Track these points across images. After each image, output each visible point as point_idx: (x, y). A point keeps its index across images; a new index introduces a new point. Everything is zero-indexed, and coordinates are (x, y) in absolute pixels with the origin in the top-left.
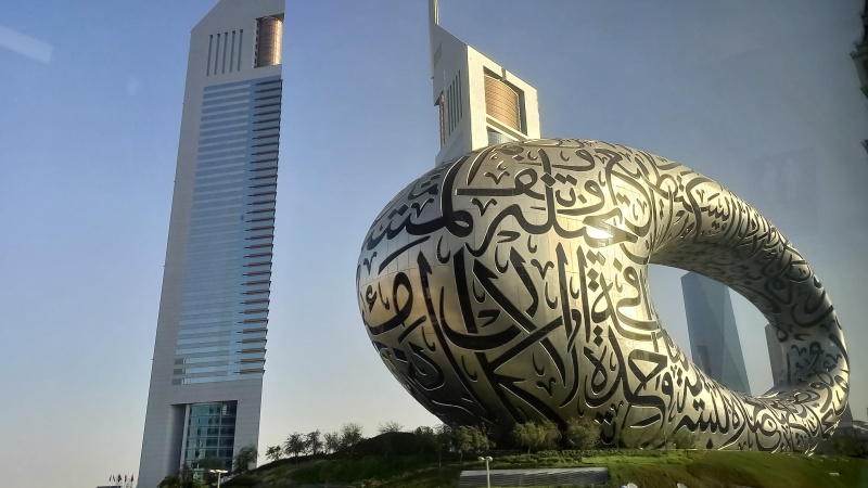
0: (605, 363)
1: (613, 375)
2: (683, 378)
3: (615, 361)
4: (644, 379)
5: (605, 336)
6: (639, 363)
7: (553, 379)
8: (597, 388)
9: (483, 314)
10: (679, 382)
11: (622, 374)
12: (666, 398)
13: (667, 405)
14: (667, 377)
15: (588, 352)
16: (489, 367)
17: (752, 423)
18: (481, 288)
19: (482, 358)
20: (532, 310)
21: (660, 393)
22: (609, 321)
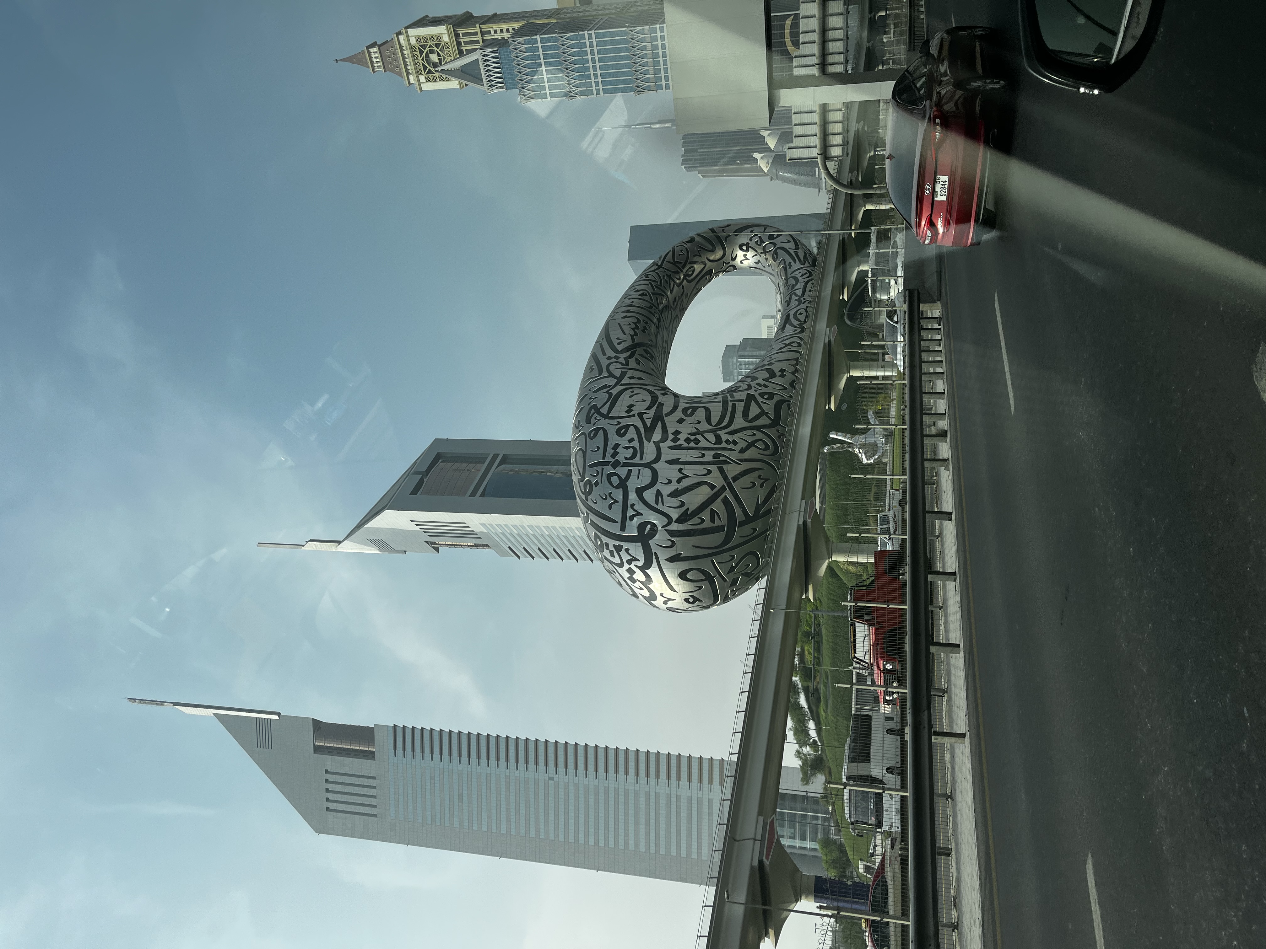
0: (750, 439)
1: (759, 435)
2: (763, 382)
3: (750, 432)
4: (763, 413)
5: (730, 438)
6: (751, 415)
7: (759, 477)
8: (767, 447)
9: (712, 521)
10: (766, 386)
11: (758, 428)
12: (776, 399)
13: (781, 398)
14: (762, 395)
15: (742, 451)
16: (748, 520)
17: (799, 330)
18: (696, 520)
19: (742, 524)
20: (712, 487)
21: (772, 403)
22: (721, 433)
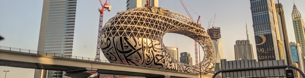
0: (150, 57)
10: (167, 61)
12: (163, 64)
15: (147, 55)
19: (124, 55)
